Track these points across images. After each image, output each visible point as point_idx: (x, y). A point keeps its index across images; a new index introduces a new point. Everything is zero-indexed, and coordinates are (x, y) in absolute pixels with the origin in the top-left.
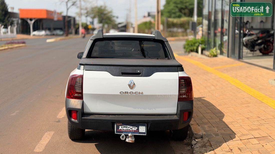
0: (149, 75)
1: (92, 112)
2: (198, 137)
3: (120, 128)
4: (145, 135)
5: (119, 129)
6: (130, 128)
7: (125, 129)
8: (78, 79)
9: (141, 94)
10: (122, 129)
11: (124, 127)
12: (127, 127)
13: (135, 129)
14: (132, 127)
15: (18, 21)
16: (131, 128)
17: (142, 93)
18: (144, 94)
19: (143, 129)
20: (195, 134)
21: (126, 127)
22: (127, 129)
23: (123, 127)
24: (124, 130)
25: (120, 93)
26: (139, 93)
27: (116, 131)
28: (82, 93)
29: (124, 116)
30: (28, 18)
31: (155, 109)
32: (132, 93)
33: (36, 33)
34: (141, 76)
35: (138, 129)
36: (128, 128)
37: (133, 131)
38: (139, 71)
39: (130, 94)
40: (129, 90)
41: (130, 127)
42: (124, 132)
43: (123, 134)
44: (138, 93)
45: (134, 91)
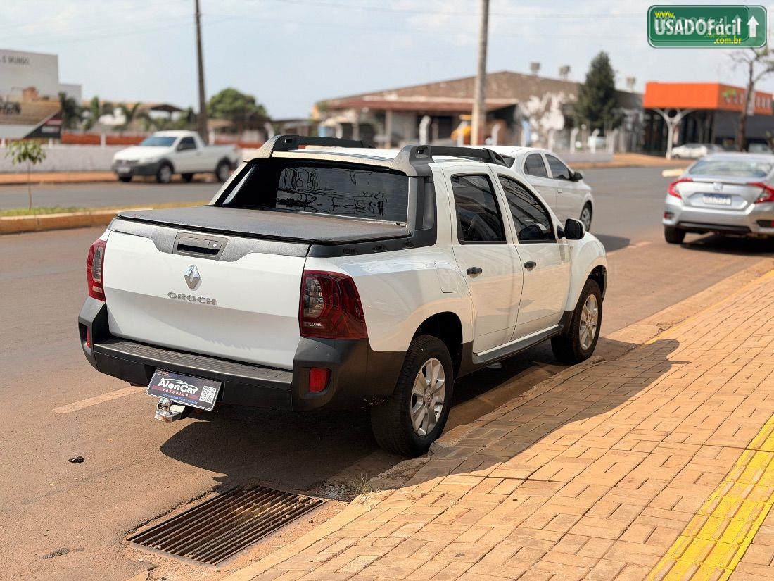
0: (233, 256)
1: (122, 335)
3: (162, 383)
4: (211, 410)
5: (159, 385)
6: (182, 386)
7: (171, 386)
9: (211, 304)
10: (164, 386)
11: (170, 382)
12: (178, 384)
13: (191, 390)
14: (186, 385)
15: (637, 115)
16: (184, 388)
17: (214, 302)
18: (219, 304)
19: (209, 395)
21: (175, 384)
22: (175, 389)
23: (168, 382)
24: (168, 388)
25: (169, 295)
26: (208, 302)
28: (101, 285)
30: (663, 110)
32: (193, 299)
33: (682, 151)
34: (219, 259)
35: (198, 394)
36: (179, 386)
37: (187, 395)
38: (215, 245)
40: (187, 291)
41: (184, 386)
42: (165, 393)
44: (205, 301)
45: (196, 293)
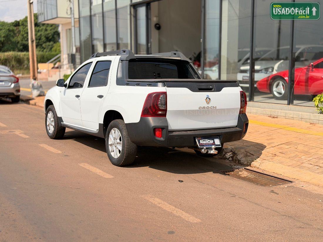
0: (219, 90)
2: (229, 151)
4: (220, 147)
6: (208, 141)
7: (204, 142)
8: (161, 96)
9: (215, 108)
10: (202, 143)
11: (203, 141)
12: (206, 141)
14: (209, 141)
16: (209, 142)
18: (217, 108)
20: (225, 149)
22: (206, 143)
25: (199, 108)
27: (199, 145)
28: (166, 110)
29: (198, 131)
31: (222, 122)
32: (208, 108)
34: (214, 91)
35: (214, 142)
37: (211, 144)
38: (211, 87)
39: (206, 109)
40: (206, 105)
42: (204, 145)
43: (205, 147)
44: (213, 107)
45: (210, 105)
